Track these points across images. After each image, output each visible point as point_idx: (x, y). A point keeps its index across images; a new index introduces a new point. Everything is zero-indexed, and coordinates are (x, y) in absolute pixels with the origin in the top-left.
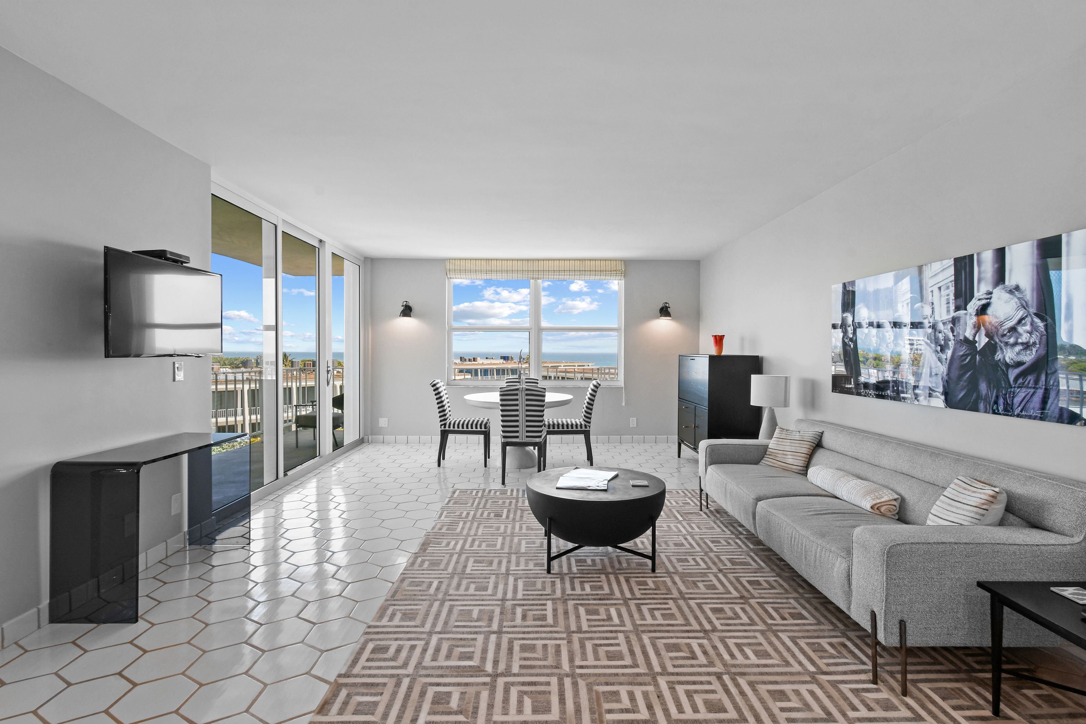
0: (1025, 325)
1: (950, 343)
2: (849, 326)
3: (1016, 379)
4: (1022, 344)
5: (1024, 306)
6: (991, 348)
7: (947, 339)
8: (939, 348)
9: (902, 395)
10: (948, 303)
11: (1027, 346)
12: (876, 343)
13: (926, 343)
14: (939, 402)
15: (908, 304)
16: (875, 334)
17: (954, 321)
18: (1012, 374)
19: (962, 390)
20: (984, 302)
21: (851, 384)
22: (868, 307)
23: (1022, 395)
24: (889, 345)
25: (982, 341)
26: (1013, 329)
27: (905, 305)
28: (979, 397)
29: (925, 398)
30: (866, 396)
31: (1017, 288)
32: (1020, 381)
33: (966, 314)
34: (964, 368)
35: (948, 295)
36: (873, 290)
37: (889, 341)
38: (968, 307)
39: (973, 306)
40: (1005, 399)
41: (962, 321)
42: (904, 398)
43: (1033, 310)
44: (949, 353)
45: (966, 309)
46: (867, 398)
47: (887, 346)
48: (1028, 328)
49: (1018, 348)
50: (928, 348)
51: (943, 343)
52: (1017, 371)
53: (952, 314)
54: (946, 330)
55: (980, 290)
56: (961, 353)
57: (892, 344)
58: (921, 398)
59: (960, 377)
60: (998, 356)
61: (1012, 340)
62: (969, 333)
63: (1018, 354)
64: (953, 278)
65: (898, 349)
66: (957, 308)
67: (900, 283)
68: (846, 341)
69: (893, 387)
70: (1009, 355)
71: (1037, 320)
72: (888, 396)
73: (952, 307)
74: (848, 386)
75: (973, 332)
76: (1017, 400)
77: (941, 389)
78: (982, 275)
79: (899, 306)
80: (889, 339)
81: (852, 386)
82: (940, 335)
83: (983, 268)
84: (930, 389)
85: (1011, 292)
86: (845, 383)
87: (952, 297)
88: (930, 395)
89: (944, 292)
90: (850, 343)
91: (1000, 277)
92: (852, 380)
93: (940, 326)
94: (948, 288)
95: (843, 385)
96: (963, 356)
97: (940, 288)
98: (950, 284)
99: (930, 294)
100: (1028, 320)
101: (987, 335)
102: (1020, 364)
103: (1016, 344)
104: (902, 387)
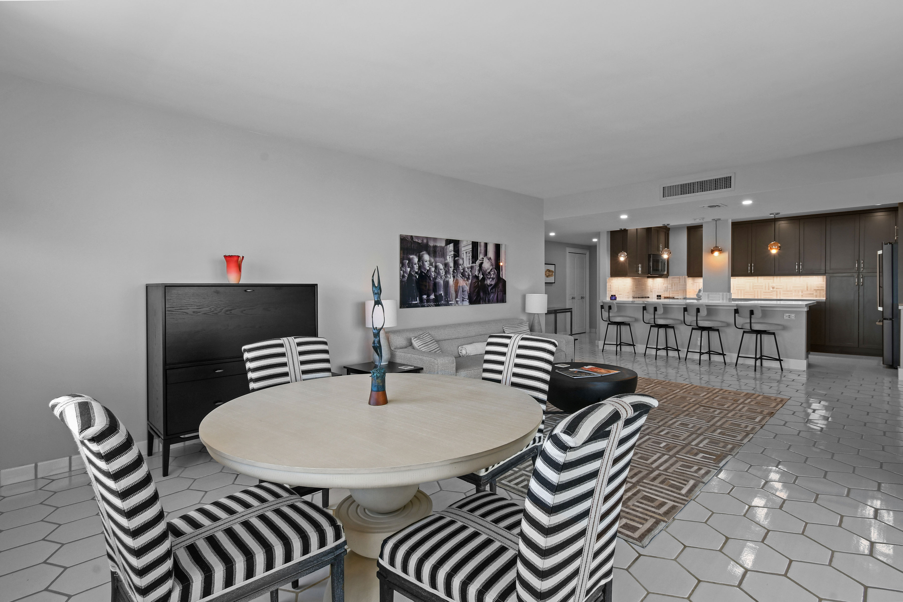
0: (492, 271)
1: (470, 277)
2: (415, 264)
3: (490, 291)
4: (492, 278)
5: (492, 265)
6: (484, 279)
7: (469, 275)
8: (466, 279)
9: (450, 302)
10: (469, 260)
11: (493, 279)
12: (434, 276)
13: (461, 276)
14: (467, 303)
15: (452, 257)
16: (434, 271)
17: (472, 268)
18: (490, 288)
19: (475, 296)
20: (481, 261)
21: (416, 300)
22: (429, 254)
23: (492, 296)
24: (442, 277)
25: (481, 276)
26: (489, 273)
27: (451, 257)
28: (480, 298)
29: (461, 302)
30: (428, 307)
31: (490, 258)
32: (492, 291)
33: (476, 265)
34: (475, 287)
35: (469, 256)
36: (433, 245)
37: (442, 275)
38: (476, 263)
39: (478, 262)
40: (488, 298)
41: (474, 268)
42: (451, 304)
43: (494, 267)
44: (470, 281)
45: (475, 263)
46: (429, 308)
47: (441, 278)
48: (493, 273)
49: (491, 279)
50: (462, 279)
51: (467, 277)
52: (491, 287)
53: (471, 265)
54: (468, 271)
55: (481, 256)
56: (474, 281)
57: (444, 276)
58: (459, 302)
59: (474, 291)
60: (486, 282)
61: (489, 277)
62: (477, 273)
63: (491, 281)
64: (471, 249)
65: (447, 279)
66: (473, 263)
67: (448, 246)
68: (413, 273)
69: (445, 299)
70: (488, 282)
71: (495, 270)
72: (442, 304)
73: (471, 262)
74: (415, 302)
75: (478, 273)
76: (491, 297)
77: (467, 297)
78: (481, 251)
79: (448, 257)
80: (442, 274)
81: (418, 301)
82: (466, 273)
83: (481, 248)
84: (463, 298)
85: (489, 259)
86: (412, 301)
87: (471, 258)
88: (463, 300)
89: (468, 255)
90: (416, 275)
91: (486, 254)
92: (418, 298)
93: (467, 270)
94: (469, 253)
95: (410, 302)
96: (475, 282)
97: (466, 252)
98: (470, 252)
99: (462, 254)
100: (493, 270)
101: (482, 274)
102: (491, 285)
103: (490, 278)
104: (450, 298)
